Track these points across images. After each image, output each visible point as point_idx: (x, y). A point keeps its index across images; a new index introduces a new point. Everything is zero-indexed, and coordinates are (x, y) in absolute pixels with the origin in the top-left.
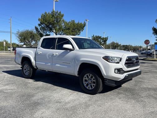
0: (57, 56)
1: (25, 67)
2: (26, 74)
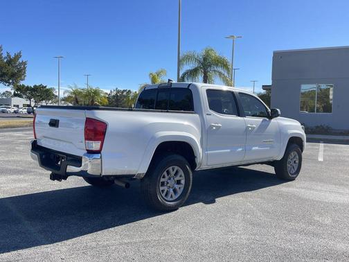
1: (164, 177)
2: (169, 198)
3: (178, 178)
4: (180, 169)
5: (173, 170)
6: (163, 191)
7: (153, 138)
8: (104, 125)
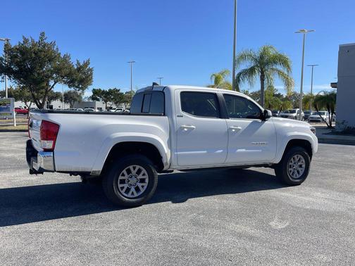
0: (241, 132)
1: (123, 175)
2: (129, 195)
3: (140, 177)
4: (142, 168)
5: (134, 168)
6: (122, 188)
7: (109, 139)
8: (57, 126)
